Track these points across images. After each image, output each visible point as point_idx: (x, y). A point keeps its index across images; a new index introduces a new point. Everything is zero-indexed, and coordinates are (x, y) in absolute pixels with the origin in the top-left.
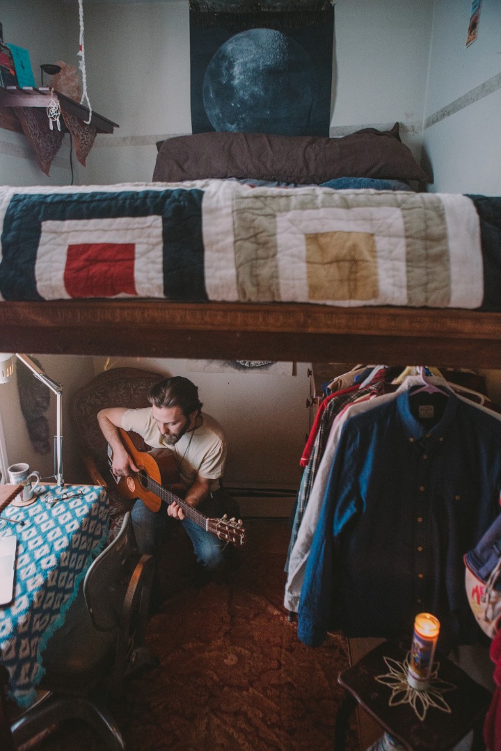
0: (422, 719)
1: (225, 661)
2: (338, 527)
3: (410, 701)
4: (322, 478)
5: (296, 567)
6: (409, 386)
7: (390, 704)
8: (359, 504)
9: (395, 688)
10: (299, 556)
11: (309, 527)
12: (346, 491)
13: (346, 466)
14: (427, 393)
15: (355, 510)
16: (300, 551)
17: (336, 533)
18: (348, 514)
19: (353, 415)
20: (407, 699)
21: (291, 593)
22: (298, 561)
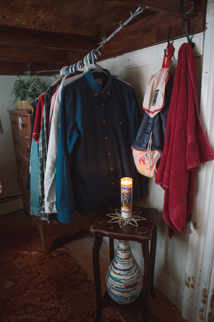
0: (137, 226)
1: (6, 286)
2: (70, 148)
3: (128, 222)
4: (55, 125)
5: (49, 184)
6: (89, 70)
7: (121, 227)
8: (79, 132)
9: (119, 222)
10: (50, 176)
11: (52, 156)
12: (70, 126)
13: (68, 113)
14: (98, 72)
15: (77, 135)
16: (50, 173)
17: (70, 151)
18: (74, 138)
19: (65, 85)
20: (127, 223)
21: (49, 202)
22: (50, 179)
